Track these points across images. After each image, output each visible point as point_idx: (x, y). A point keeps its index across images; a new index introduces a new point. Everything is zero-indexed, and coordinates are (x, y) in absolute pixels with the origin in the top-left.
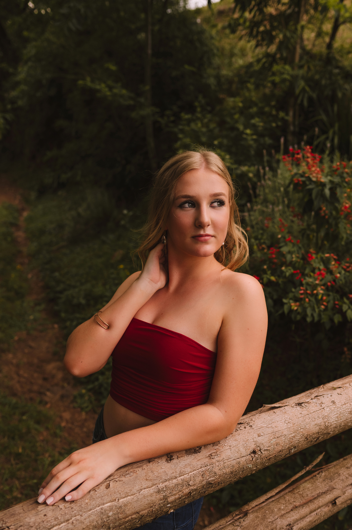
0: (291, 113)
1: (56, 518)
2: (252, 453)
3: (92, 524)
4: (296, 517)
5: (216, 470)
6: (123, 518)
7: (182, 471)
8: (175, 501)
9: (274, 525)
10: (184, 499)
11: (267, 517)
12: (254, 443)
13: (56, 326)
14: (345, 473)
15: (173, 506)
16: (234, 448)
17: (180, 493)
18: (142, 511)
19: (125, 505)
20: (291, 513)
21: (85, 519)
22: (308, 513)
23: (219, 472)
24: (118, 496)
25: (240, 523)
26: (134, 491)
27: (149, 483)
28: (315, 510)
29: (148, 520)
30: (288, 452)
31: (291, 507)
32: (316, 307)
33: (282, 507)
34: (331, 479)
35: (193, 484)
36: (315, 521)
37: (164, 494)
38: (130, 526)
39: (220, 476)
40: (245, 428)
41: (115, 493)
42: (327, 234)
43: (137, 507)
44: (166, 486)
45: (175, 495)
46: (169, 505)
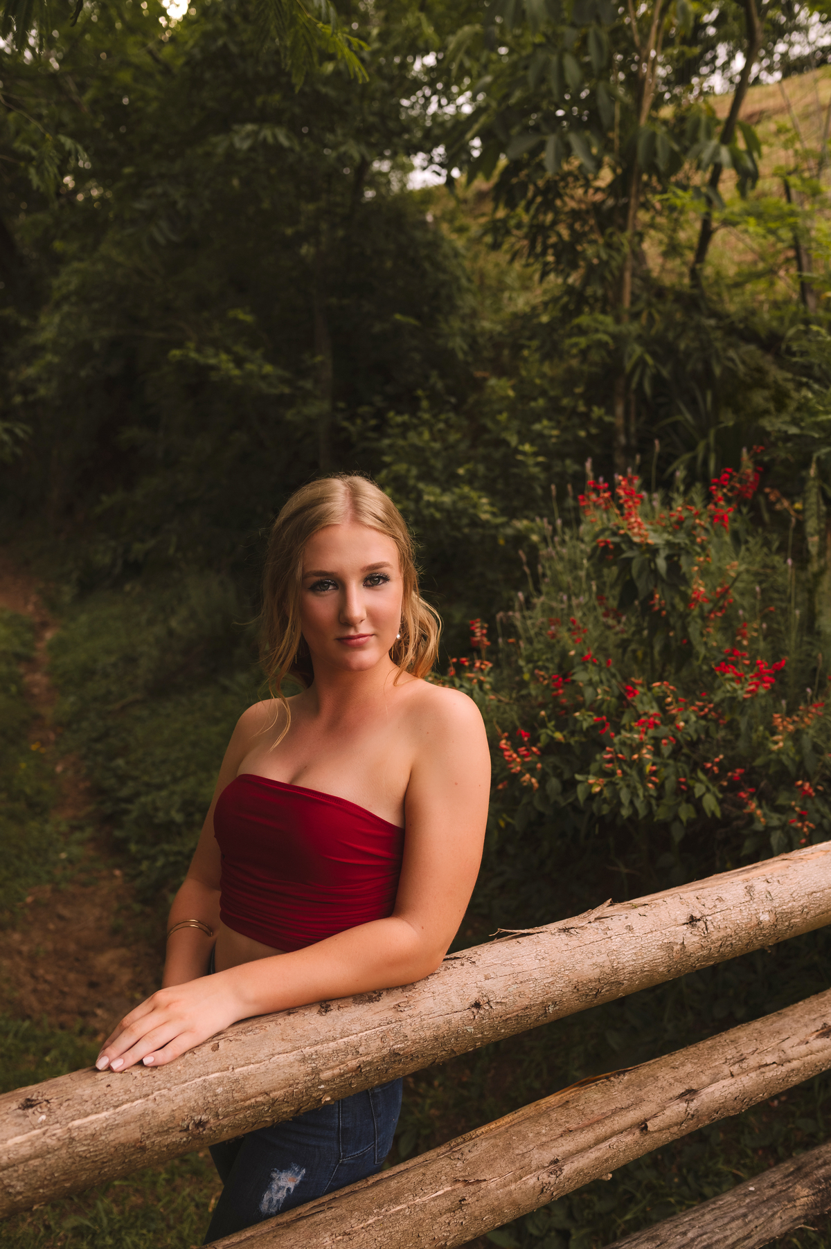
0: (620, 410)
1: (127, 1091)
2: (473, 1006)
3: (188, 1105)
4: (568, 1148)
5: (407, 1031)
6: (242, 1101)
7: (345, 1029)
8: (333, 1079)
9: (527, 1160)
10: (350, 1077)
11: (514, 1145)
12: (477, 990)
13: (117, 872)
14: (667, 1077)
15: (331, 1090)
16: (441, 996)
17: (342, 1066)
18: (275, 1090)
19: (246, 1078)
20: (560, 1140)
21: (176, 1095)
22: (593, 1142)
23: (412, 1036)
24: (233, 1062)
25: (462, 1154)
26: (261, 1056)
27: (288, 1046)
28: (606, 1139)
29: (285, 1110)
30: (542, 1012)
31: (559, 1131)
32: (639, 786)
33: (544, 1131)
34: (641, 1086)
35: (365, 1051)
36: (607, 1160)
37: (314, 1065)
38: (253, 1117)
39: (414, 1042)
40: (462, 965)
41: (227, 1058)
42: (666, 648)
43: (265, 1083)
44: (316, 1052)
45: (332, 1068)
46: (322, 1086)
